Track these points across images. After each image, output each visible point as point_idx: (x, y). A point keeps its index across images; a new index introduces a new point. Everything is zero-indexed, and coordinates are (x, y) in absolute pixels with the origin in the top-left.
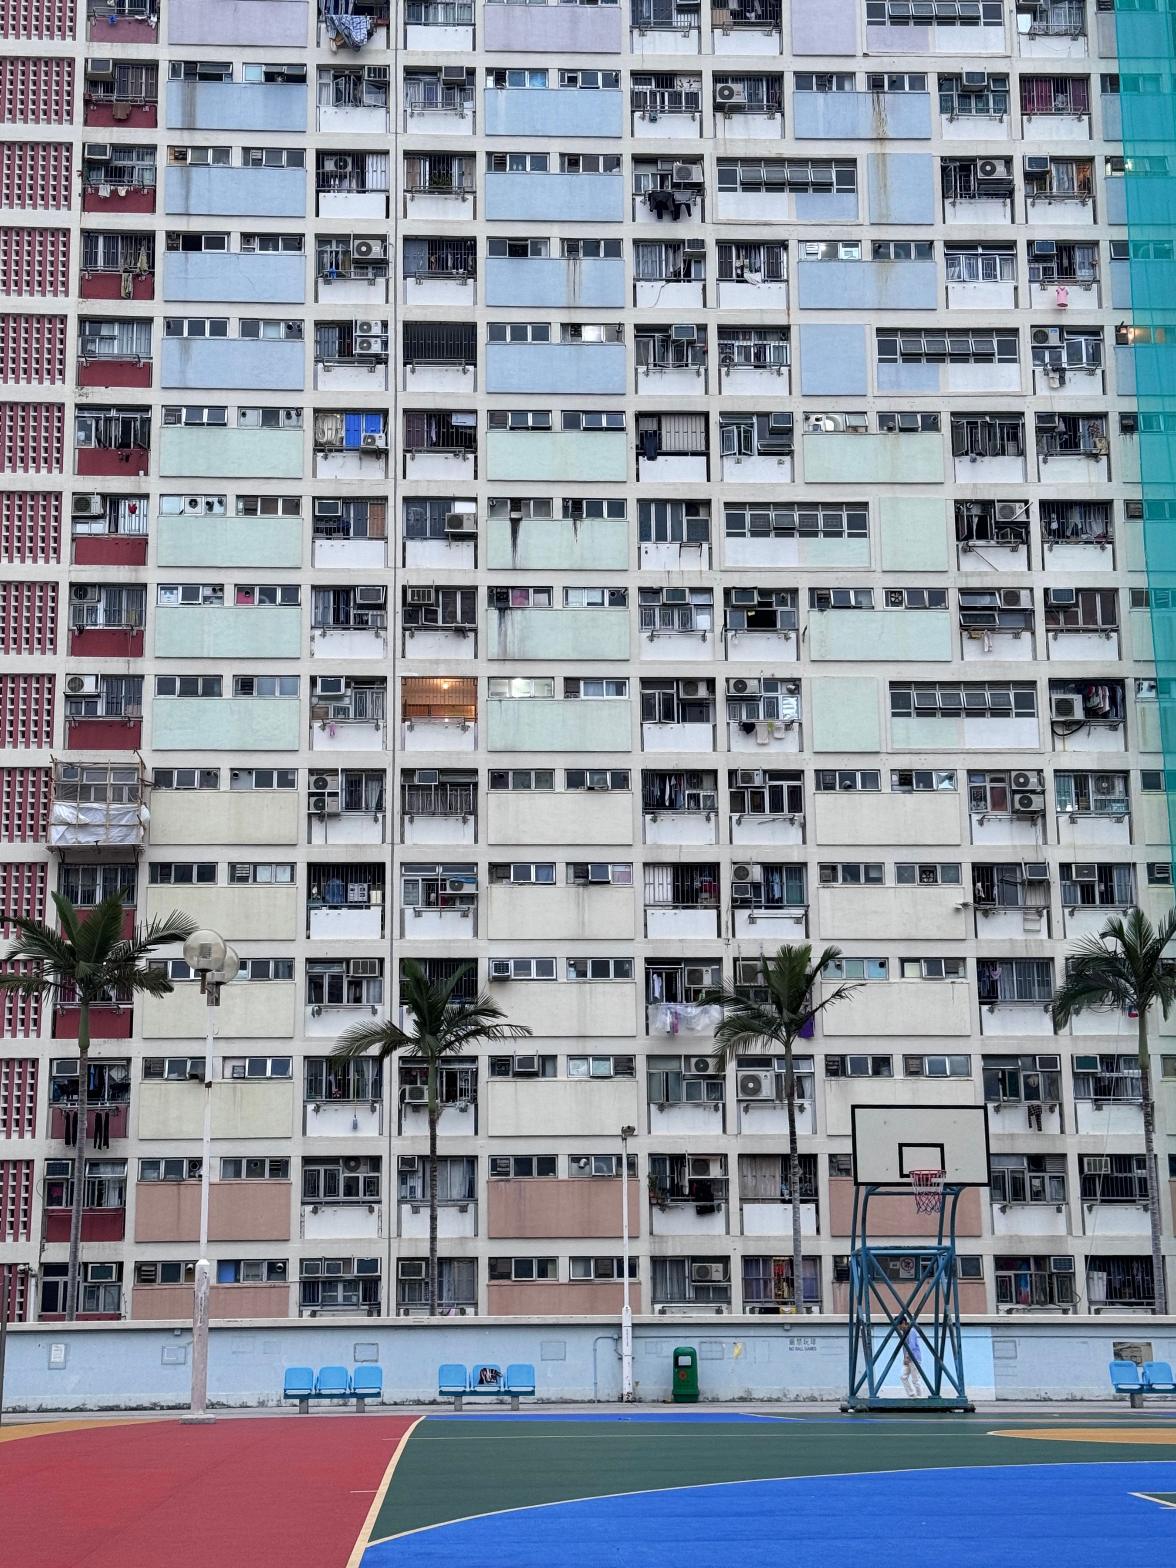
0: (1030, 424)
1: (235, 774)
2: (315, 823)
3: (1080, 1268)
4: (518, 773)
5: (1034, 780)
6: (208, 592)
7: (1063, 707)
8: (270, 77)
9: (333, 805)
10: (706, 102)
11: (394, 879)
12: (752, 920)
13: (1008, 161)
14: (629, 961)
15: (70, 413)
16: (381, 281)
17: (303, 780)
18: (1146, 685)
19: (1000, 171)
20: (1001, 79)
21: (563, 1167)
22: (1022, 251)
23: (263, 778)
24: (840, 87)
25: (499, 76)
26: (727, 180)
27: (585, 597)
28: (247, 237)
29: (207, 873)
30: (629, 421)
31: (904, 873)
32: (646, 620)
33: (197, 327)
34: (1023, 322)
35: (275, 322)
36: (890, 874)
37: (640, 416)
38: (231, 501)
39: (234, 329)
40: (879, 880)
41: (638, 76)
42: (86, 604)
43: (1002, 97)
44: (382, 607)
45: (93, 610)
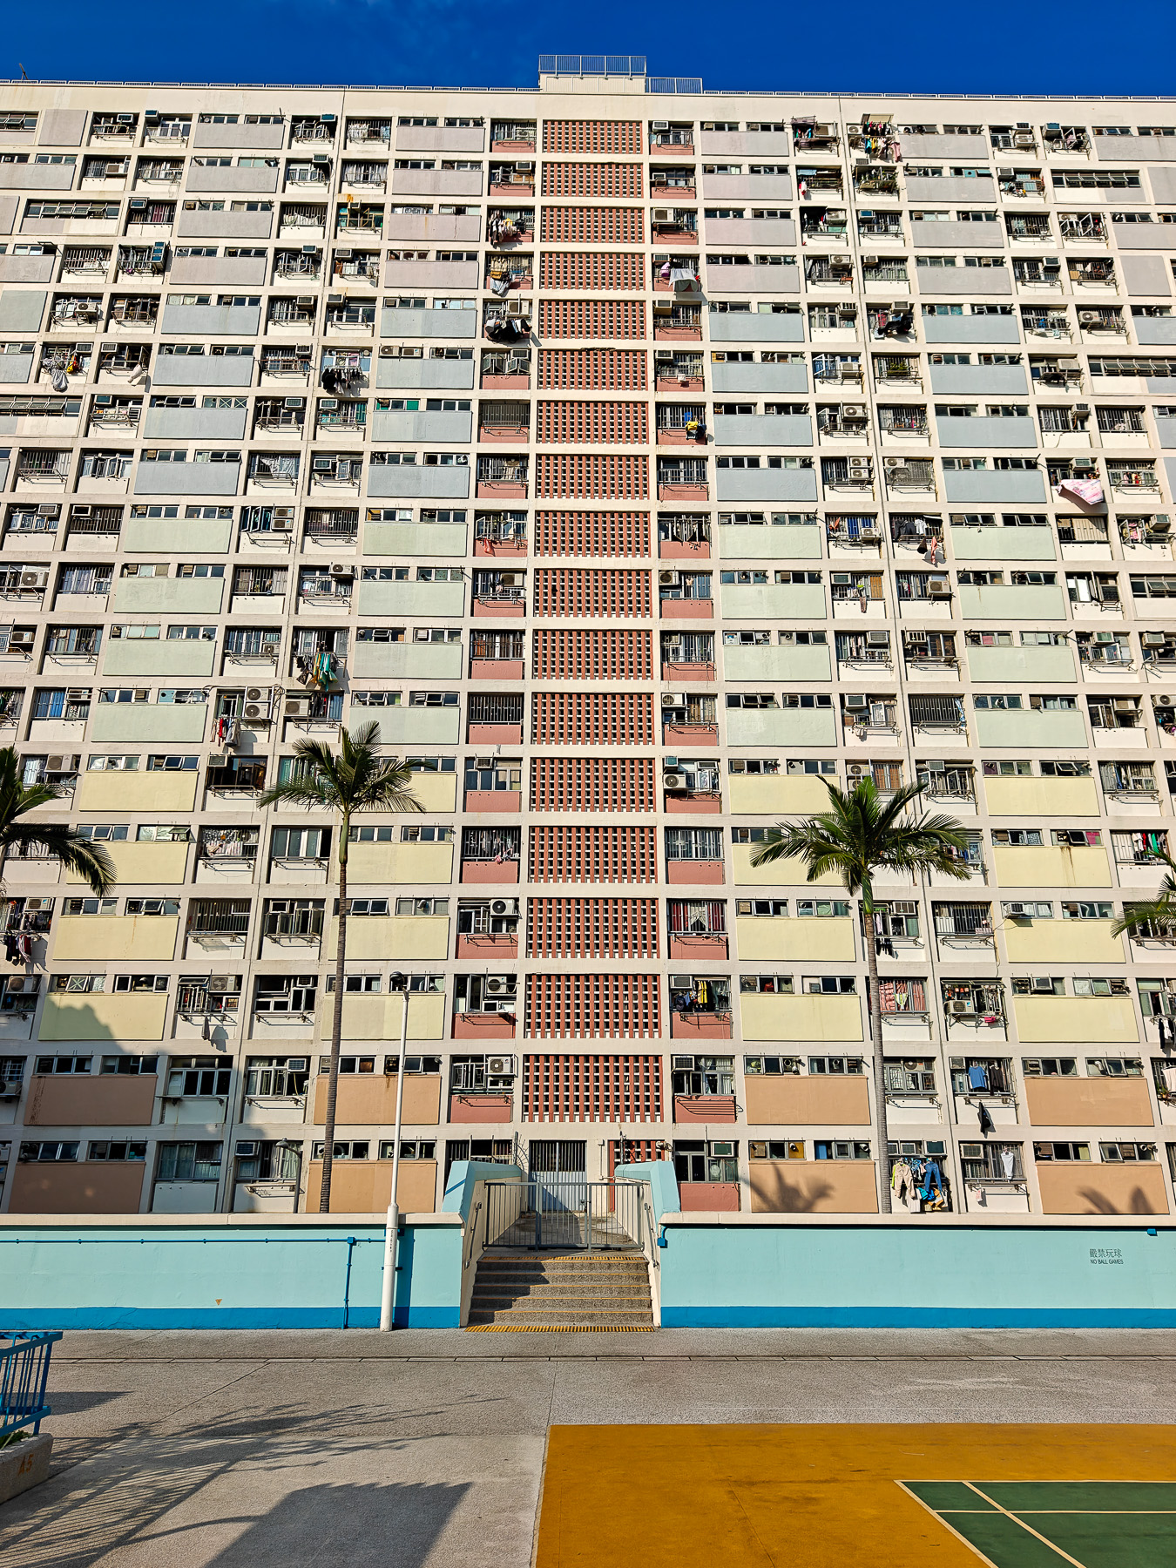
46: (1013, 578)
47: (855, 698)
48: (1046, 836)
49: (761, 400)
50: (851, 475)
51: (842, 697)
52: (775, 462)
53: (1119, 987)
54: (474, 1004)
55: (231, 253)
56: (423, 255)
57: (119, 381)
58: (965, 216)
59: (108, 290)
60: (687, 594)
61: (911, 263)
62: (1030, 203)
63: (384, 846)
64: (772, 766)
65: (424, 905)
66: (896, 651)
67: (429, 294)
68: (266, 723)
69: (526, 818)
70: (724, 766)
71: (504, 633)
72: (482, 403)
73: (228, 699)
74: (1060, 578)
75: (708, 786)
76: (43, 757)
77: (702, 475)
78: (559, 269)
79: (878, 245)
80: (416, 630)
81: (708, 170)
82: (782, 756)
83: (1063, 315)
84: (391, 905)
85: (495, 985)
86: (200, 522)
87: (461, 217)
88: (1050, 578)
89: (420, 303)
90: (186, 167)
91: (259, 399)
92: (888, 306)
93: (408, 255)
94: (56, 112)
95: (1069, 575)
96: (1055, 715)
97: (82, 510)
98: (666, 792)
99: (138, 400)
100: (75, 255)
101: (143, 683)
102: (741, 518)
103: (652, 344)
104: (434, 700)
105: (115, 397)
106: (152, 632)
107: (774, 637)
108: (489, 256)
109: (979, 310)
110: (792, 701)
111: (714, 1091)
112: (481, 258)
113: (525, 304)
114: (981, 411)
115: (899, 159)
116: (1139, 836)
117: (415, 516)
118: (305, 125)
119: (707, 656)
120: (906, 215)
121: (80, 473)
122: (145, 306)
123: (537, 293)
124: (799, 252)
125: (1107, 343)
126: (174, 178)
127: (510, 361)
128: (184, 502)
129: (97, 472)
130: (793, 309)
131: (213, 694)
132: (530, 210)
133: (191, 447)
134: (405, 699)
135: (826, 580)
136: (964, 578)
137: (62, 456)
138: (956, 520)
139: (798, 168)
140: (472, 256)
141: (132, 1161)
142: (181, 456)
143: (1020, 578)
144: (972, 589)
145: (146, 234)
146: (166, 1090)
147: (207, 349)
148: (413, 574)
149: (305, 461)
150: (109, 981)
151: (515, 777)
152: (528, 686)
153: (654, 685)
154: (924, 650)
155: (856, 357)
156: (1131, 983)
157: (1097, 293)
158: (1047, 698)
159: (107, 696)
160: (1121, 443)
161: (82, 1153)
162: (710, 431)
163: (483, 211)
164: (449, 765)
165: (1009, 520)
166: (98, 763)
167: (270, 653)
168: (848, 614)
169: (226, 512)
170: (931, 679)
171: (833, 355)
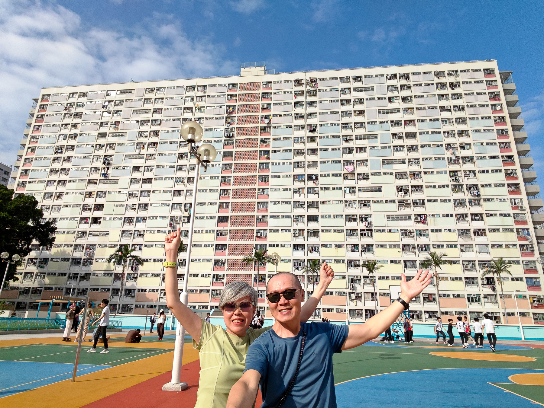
0: (408, 173)
1: (282, 230)
2: (294, 238)
3: (423, 312)
4: (326, 230)
5: (412, 231)
6: (278, 203)
7: (417, 219)
8: (287, 127)
9: (297, 235)
10: (353, 127)
11: (306, 247)
12: (365, 254)
13: (403, 133)
14: (344, 260)
15: (257, 177)
16: (303, 155)
17: (292, 231)
18: (431, 215)
19: (401, 135)
20: (401, 121)
21: (334, 293)
22: (405, 147)
23: (286, 231)
24: (375, 123)
25: (321, 125)
26: (357, 138)
27: (336, 202)
28: (283, 150)
29: (277, 246)
30: (342, 175)
31: (390, 246)
32: (346, 205)
33: (276, 164)
34: (406, 157)
35: (288, 162)
36: (388, 246)
37: (344, 174)
38: (281, 189)
39: (281, 164)
40: (386, 247)
41: (342, 124)
42: (260, 205)
43: (401, 124)
44: (304, 204)
45: (261, 206)
46: (332, 188)
47: (296, 216)
48: (333, 245)
49: (282, 149)
50: (300, 166)
51: (293, 216)
52: (284, 163)
53: (344, 277)
54: (216, 280)
55: (174, 120)
56: (213, 118)
57: (152, 151)
58: (331, 101)
59: (149, 130)
60: (264, 193)
61: (318, 114)
62: (347, 97)
63: (201, 248)
64: (278, 231)
65: (208, 260)
66: (306, 206)
67: (213, 127)
68: (179, 223)
69: (228, 242)
70: (268, 231)
71: (226, 203)
72: (224, 152)
73: (172, 218)
74: (343, 188)
75: (265, 235)
76: (138, 231)
77: (268, 167)
78: (241, 120)
79: (311, 110)
80: (208, 203)
81: (275, 93)
82: (280, 229)
83: (351, 125)
84: (201, 260)
85: (220, 276)
86: (168, 181)
87: (221, 109)
88: (341, 188)
89: (212, 129)
90: (164, 100)
91: (179, 153)
92: (312, 125)
93: (210, 118)
94: (138, 89)
95: (345, 187)
96: (338, 219)
97: (145, 179)
98: (256, 237)
99: (155, 154)
100: (143, 122)
101: (156, 215)
102: (276, 176)
103: (259, 137)
104: (211, 218)
105: (151, 154)
106: (158, 205)
107: (281, 202)
108: (226, 117)
109: (332, 125)
110: (283, 217)
111: (261, 297)
112: (225, 118)
113: (233, 129)
114: (330, 150)
115: (317, 88)
116: (353, 246)
117: (209, 178)
118: (189, 88)
119: (267, 207)
120: (318, 102)
121: (144, 171)
122: (156, 133)
123: (236, 126)
124: (293, 113)
125: (361, 131)
126: (162, 103)
127: (230, 142)
128: (164, 177)
129: (148, 171)
130: (291, 127)
131: (169, 217)
132: (235, 106)
133: (166, 164)
134: (205, 218)
135: (292, 190)
136: (322, 189)
137: (141, 168)
138: (321, 175)
139: (294, 91)
140: (223, 118)
141: (154, 308)
142: (163, 167)
143: (334, 189)
144: (323, 191)
145: (157, 117)
146: (160, 296)
147: (169, 143)
148: (208, 191)
149: (188, 167)
150: (150, 275)
151: (226, 233)
152: (229, 214)
153: (255, 214)
154: (311, 205)
155: (303, 137)
156: (347, 277)
157: (360, 119)
158: (337, 215)
159: (149, 218)
160: (361, 156)
161: (145, 307)
162: (271, 157)
163: (225, 107)
164: (213, 231)
165: (333, 175)
166: (148, 232)
167: (180, 209)
168: (297, 198)
169: (172, 178)
170: (312, 211)
171: (299, 137)
